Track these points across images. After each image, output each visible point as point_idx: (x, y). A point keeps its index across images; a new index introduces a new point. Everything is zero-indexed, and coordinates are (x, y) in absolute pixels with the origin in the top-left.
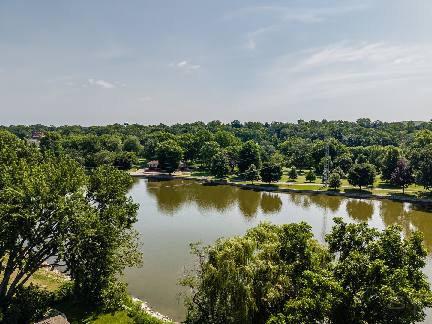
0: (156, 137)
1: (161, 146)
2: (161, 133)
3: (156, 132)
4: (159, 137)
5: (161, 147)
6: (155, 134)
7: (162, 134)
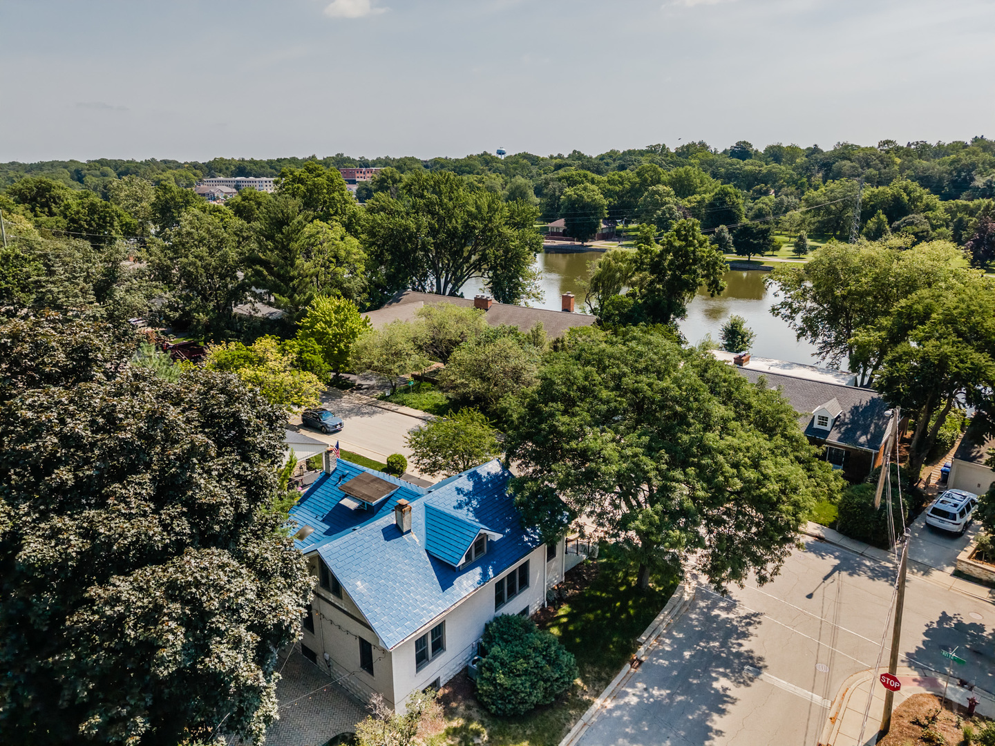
0: (563, 178)
1: (569, 193)
2: (572, 171)
3: (563, 169)
4: (567, 179)
5: (570, 195)
6: (561, 173)
7: (574, 173)
